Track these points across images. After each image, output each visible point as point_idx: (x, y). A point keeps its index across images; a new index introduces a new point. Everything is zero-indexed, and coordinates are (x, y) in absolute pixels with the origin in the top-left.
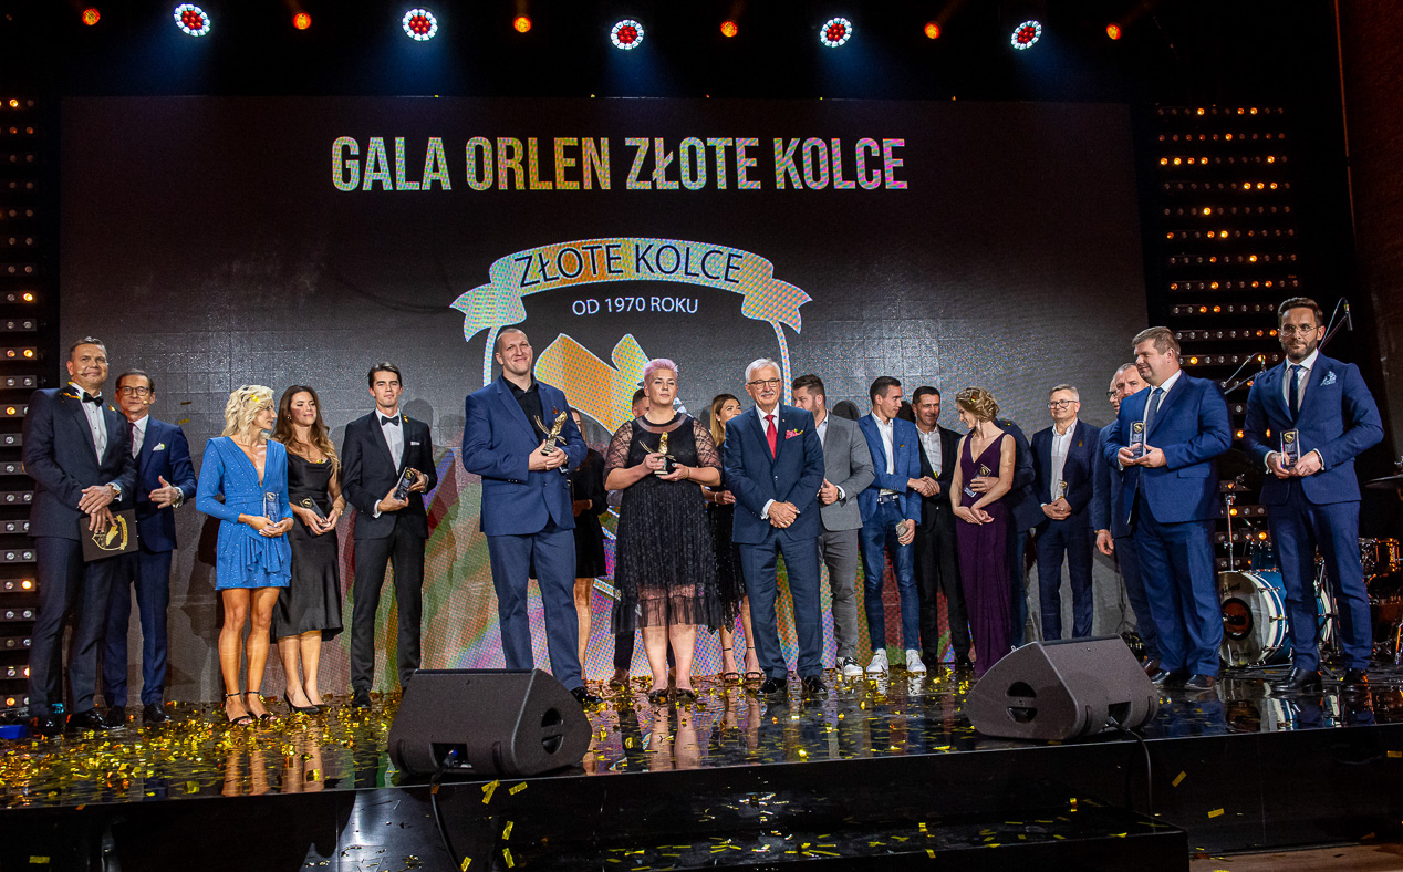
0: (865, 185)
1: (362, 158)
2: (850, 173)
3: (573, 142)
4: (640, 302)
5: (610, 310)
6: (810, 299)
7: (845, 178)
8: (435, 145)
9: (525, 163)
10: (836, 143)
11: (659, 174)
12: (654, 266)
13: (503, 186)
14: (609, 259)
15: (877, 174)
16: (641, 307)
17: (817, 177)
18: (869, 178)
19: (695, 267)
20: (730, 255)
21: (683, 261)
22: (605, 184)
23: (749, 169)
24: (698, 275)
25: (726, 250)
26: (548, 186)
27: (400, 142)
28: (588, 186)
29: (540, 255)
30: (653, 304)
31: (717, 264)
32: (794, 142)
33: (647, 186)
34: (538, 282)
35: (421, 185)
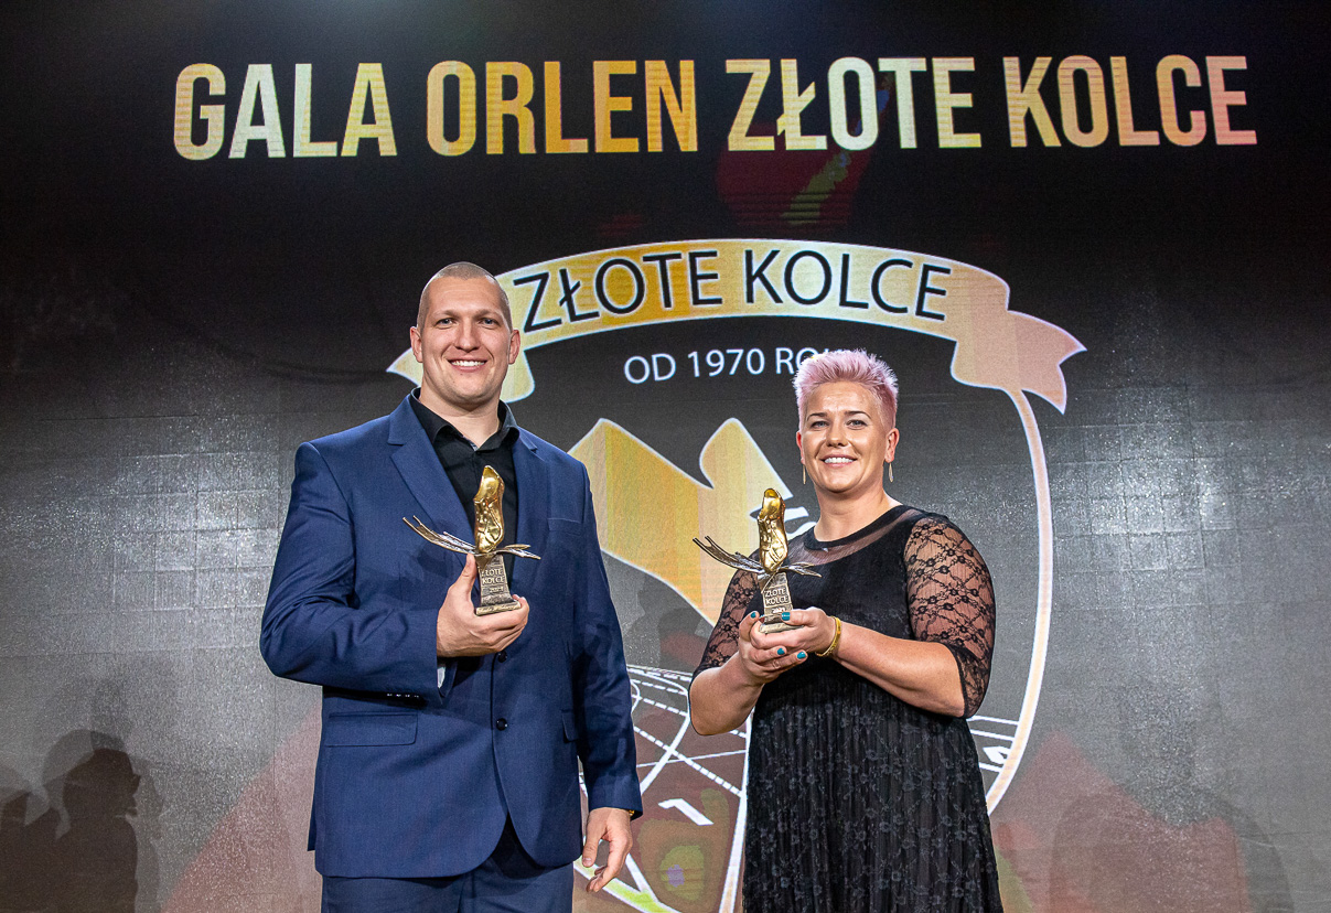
0: (1177, 137)
1: (231, 101)
2: (1146, 115)
3: (628, 67)
4: (755, 358)
5: (697, 374)
6: (1082, 348)
7: (1139, 125)
8: (370, 76)
9: (537, 106)
10: (1119, 64)
11: (789, 123)
12: (782, 292)
13: (495, 146)
14: (695, 278)
15: (1197, 118)
16: (756, 366)
17: (1085, 124)
18: (1185, 125)
19: (859, 289)
20: (927, 269)
21: (836, 279)
22: (689, 142)
23: (957, 112)
24: (865, 306)
25: (921, 259)
26: (579, 146)
27: (303, 73)
28: (655, 144)
29: (563, 273)
30: (779, 361)
31: (900, 286)
32: (1041, 65)
33: (766, 144)
34: (558, 322)
35: (340, 149)
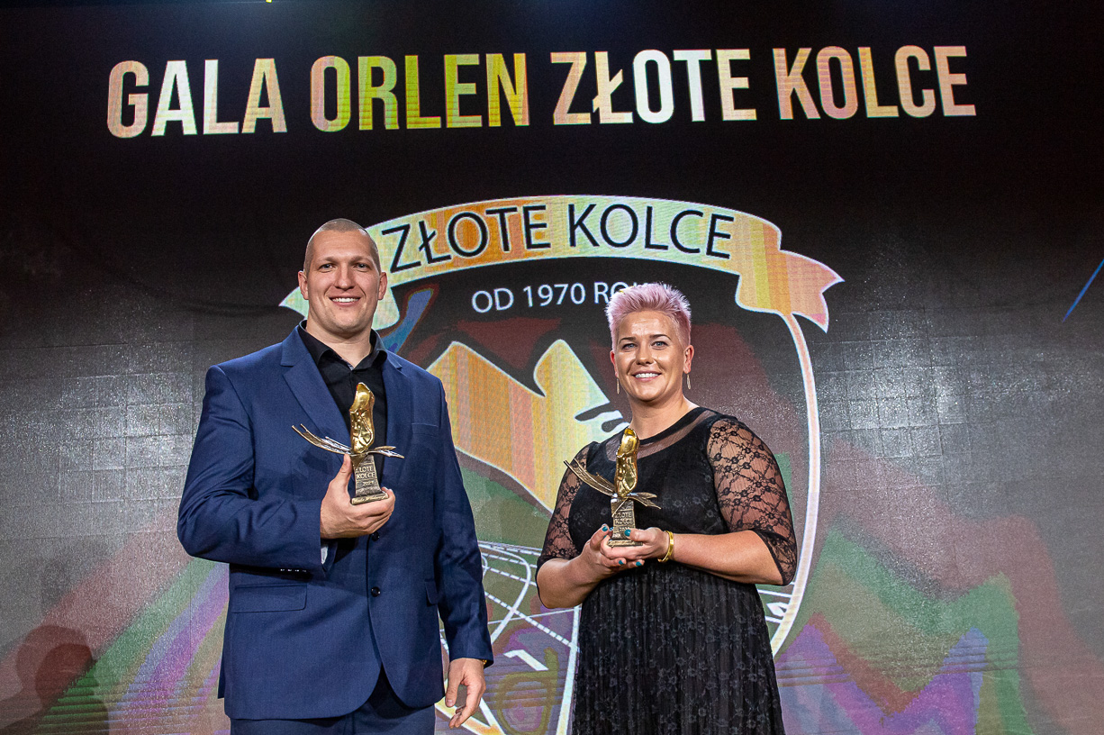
0: (912, 111)
1: (153, 91)
3: (473, 59)
4: (578, 290)
5: (531, 304)
6: (839, 279)
7: (882, 102)
8: (265, 69)
9: (400, 91)
10: (865, 53)
11: (602, 102)
13: (366, 123)
14: (528, 227)
15: (928, 95)
16: (578, 297)
17: (839, 101)
18: (918, 101)
19: (661, 235)
20: (715, 217)
21: (642, 227)
22: (521, 118)
23: (737, 92)
24: (665, 248)
25: (709, 210)
26: (433, 123)
27: (211, 67)
28: (495, 121)
29: (422, 224)
30: (597, 293)
31: (695, 230)
32: (804, 54)
33: (584, 119)
34: (418, 264)
35: (241, 127)
